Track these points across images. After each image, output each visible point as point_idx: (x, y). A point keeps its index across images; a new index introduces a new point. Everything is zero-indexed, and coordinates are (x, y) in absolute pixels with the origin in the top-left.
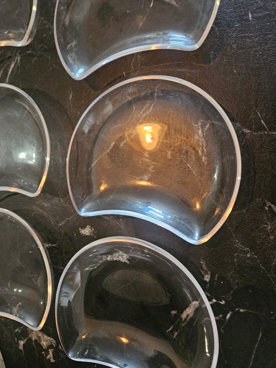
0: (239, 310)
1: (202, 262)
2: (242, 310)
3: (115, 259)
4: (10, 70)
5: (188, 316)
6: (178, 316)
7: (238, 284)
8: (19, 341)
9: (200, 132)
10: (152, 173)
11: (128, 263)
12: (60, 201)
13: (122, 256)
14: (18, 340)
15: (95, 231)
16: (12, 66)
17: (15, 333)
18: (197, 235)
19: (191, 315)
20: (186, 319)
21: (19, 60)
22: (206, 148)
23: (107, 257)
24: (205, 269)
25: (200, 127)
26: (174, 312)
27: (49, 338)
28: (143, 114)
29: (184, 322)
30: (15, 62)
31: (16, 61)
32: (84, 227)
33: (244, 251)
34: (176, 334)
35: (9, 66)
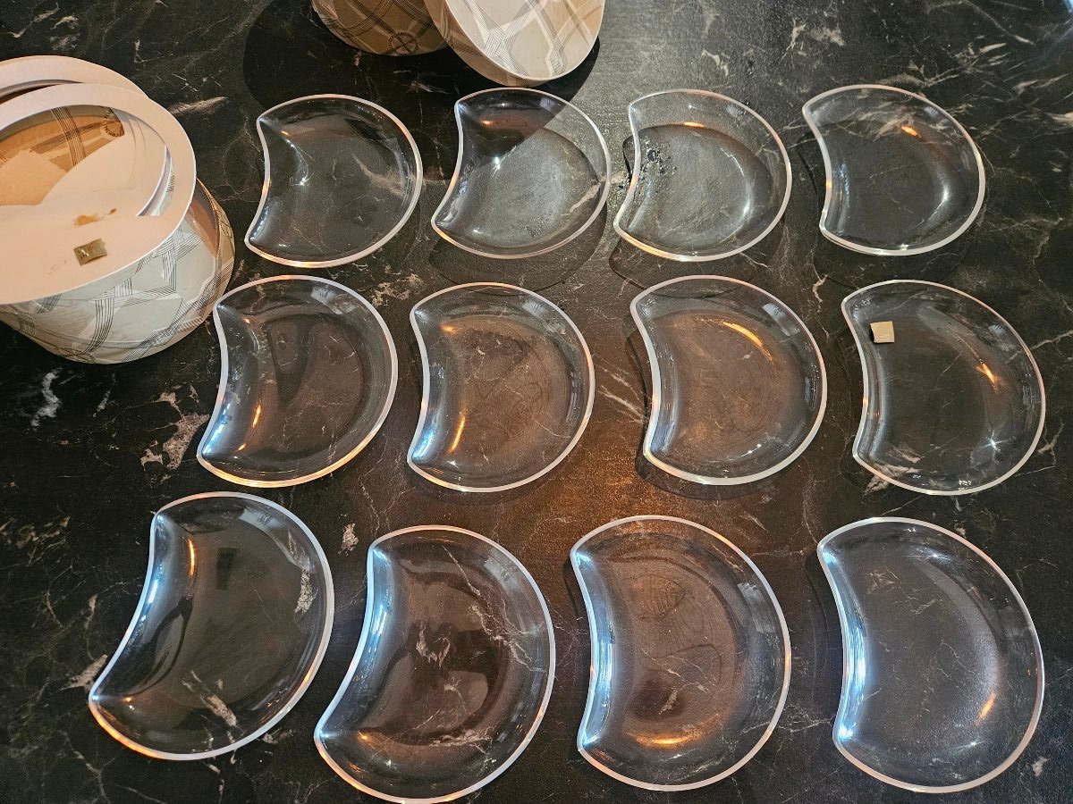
0: (222, 784)
1: (291, 731)
2: (221, 788)
3: (303, 587)
4: (625, 403)
5: (215, 707)
6: (215, 691)
7: (258, 784)
8: (174, 394)
9: (476, 738)
10: (426, 659)
11: (296, 611)
12: (402, 489)
13: (307, 601)
14: (176, 391)
15: (349, 552)
16: (631, 407)
17: (187, 386)
18: (327, 736)
19: (215, 711)
20: (210, 703)
21: (638, 421)
22: (452, 746)
23: (307, 574)
24: (281, 736)
25: (482, 738)
26: (220, 683)
27: (181, 457)
28: (516, 647)
29: (205, 699)
30: (636, 412)
31: (640, 416)
32: (356, 532)
33: (302, 797)
34: (189, 687)
35: (632, 400)
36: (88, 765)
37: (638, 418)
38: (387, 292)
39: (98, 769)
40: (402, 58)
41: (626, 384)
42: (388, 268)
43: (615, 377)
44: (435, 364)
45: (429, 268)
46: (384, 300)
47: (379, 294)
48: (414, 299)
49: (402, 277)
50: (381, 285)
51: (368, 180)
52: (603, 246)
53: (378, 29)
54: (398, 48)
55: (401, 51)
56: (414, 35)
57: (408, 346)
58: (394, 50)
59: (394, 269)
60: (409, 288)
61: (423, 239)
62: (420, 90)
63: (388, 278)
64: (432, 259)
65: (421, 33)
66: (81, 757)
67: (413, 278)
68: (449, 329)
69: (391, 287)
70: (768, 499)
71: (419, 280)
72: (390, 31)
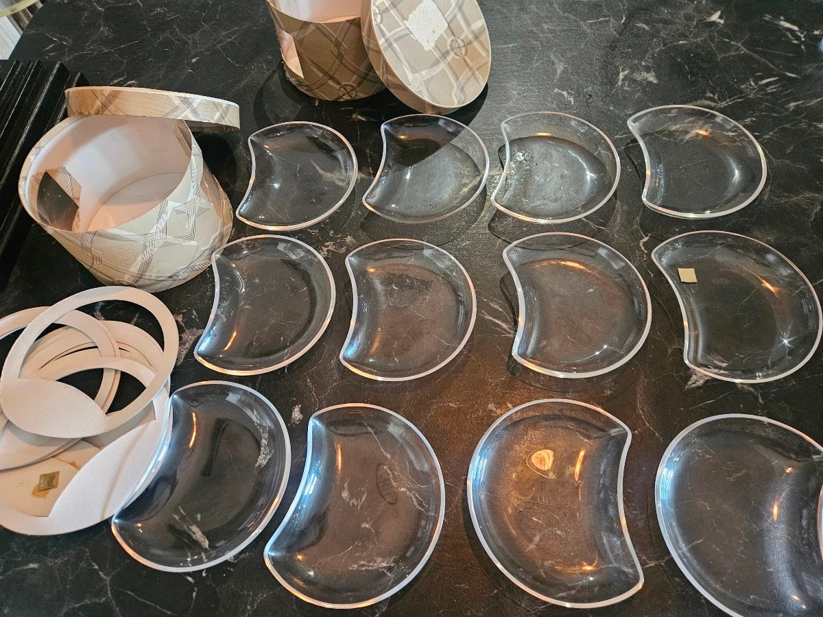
0: (195, 591)
1: (247, 553)
2: (194, 594)
3: (262, 449)
4: (499, 323)
5: (194, 533)
6: (195, 522)
7: (221, 593)
8: (181, 316)
9: (384, 565)
10: (348, 503)
11: (256, 465)
12: (335, 381)
13: (264, 458)
14: (183, 314)
15: (296, 425)
16: (504, 326)
17: (191, 310)
18: (273, 554)
19: (194, 537)
20: (191, 530)
21: (509, 335)
22: (366, 570)
23: (266, 439)
24: (240, 557)
25: (389, 565)
26: (199, 516)
27: (183, 357)
28: (416, 497)
29: (188, 528)
30: (508, 329)
31: (509, 331)
32: (302, 411)
33: (253, 603)
34: (177, 518)
35: (505, 321)
36: (101, 573)
37: (509, 333)
38: (330, 248)
39: (107, 576)
40: (347, 102)
41: (501, 310)
42: (332, 232)
43: (492, 305)
44: (362, 296)
45: (360, 232)
46: (328, 253)
47: (325, 249)
48: (348, 251)
49: (341, 238)
50: (327, 244)
51: (321, 176)
52: (484, 216)
53: (331, 83)
54: (344, 95)
55: (346, 97)
56: (355, 85)
57: (343, 284)
58: (341, 97)
59: (336, 233)
60: (346, 245)
61: (357, 214)
62: (358, 119)
63: (331, 239)
64: (362, 226)
65: (360, 84)
66: (96, 567)
67: (349, 239)
68: (372, 270)
69: (333, 244)
70: (609, 392)
71: (353, 240)
72: (339, 83)
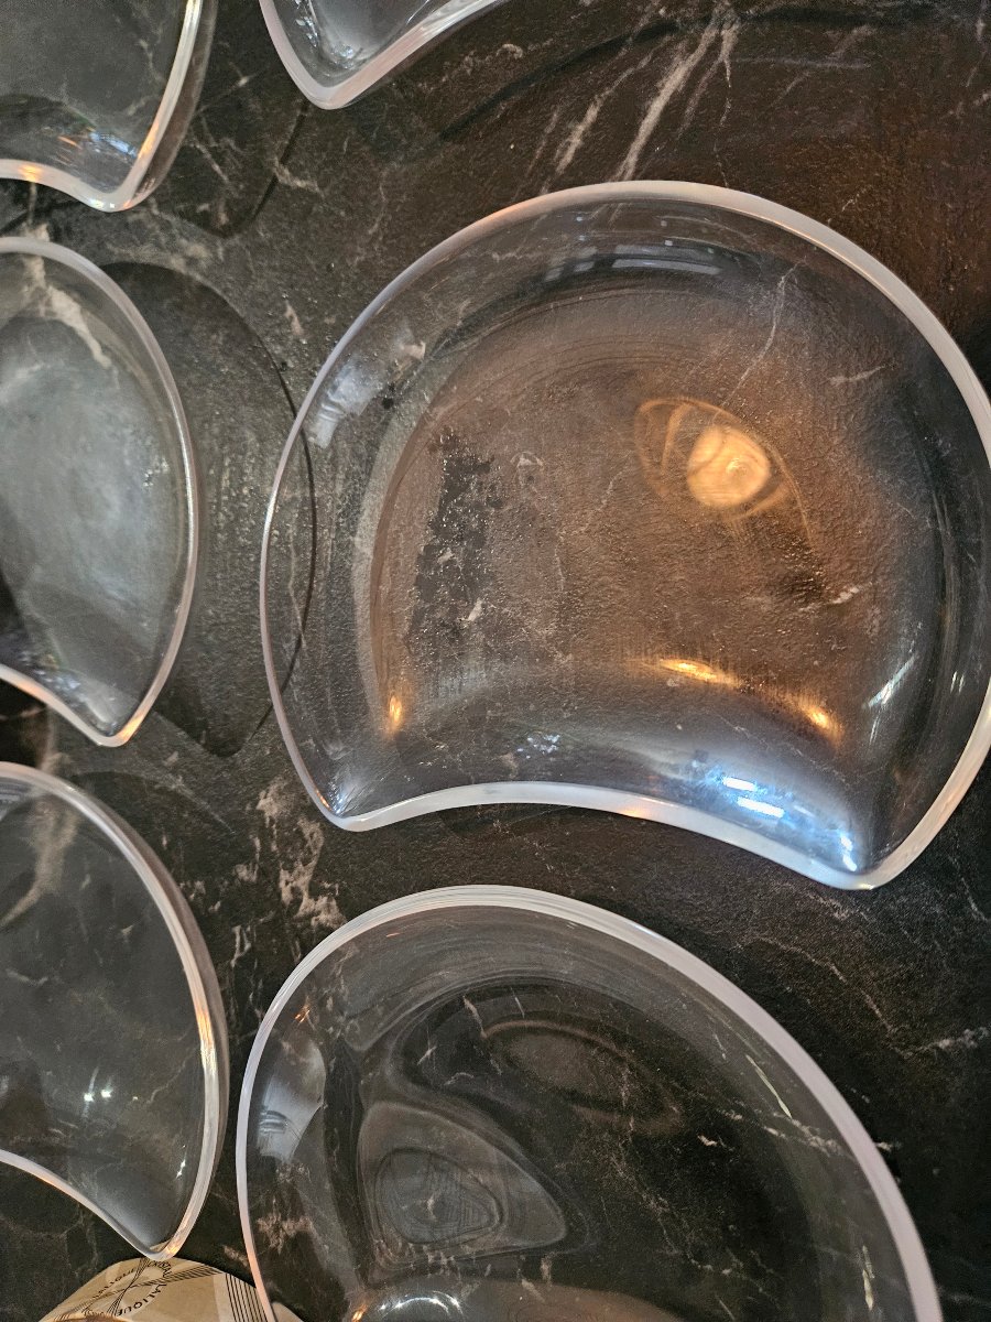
37: (715, 47)
38: (303, 882)
41: (592, 114)
42: (243, 872)
43: (568, 157)
44: (509, 759)
45: (244, 759)
46: (323, 892)
47: (307, 904)
48: (313, 812)
49: (265, 834)
50: (286, 895)
51: (46, 898)
52: (192, 261)
57: (454, 839)
59: (246, 857)
60: (292, 819)
61: (175, 770)
63: (268, 875)
64: (222, 748)
67: (269, 805)
68: (396, 711)
69: (291, 870)
71: (273, 788)
